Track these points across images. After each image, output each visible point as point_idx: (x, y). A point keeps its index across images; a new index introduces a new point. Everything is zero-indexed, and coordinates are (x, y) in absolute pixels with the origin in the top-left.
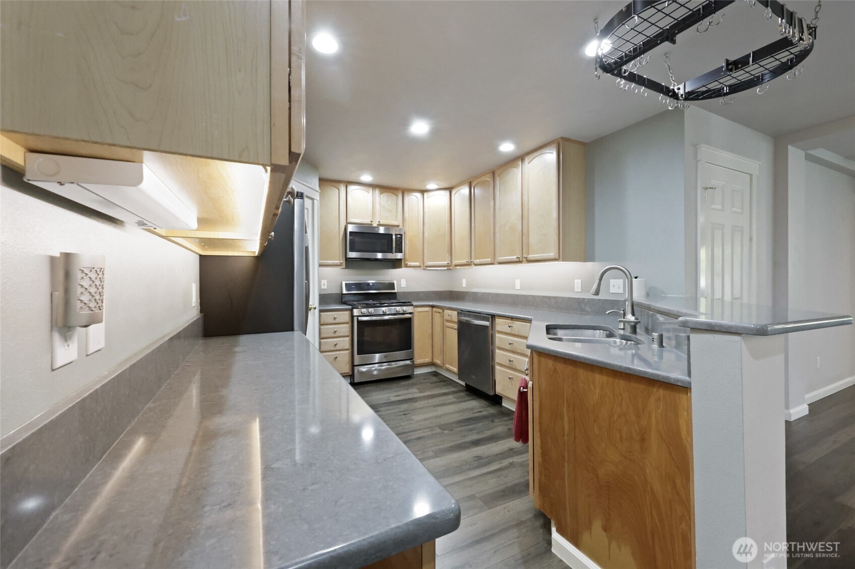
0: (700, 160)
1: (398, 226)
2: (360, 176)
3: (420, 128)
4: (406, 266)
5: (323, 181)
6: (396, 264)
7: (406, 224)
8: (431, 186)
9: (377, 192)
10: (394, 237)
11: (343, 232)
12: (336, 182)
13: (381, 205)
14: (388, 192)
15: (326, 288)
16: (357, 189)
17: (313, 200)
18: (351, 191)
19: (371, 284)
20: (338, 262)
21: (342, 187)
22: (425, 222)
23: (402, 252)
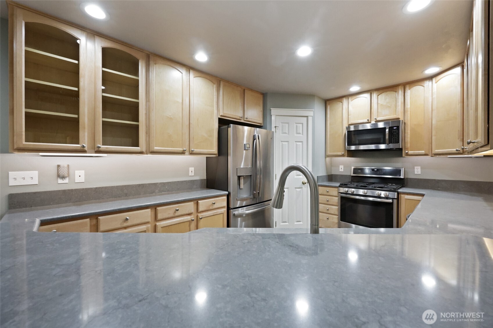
1: (399, 119)
4: (407, 154)
6: (398, 152)
7: (408, 114)
9: (375, 94)
10: (387, 130)
11: (345, 131)
12: (340, 98)
13: (379, 105)
14: (386, 91)
15: (343, 171)
16: (356, 98)
17: (307, 117)
18: (352, 101)
19: (376, 170)
20: (340, 153)
21: (345, 101)
22: (433, 108)
23: (399, 143)
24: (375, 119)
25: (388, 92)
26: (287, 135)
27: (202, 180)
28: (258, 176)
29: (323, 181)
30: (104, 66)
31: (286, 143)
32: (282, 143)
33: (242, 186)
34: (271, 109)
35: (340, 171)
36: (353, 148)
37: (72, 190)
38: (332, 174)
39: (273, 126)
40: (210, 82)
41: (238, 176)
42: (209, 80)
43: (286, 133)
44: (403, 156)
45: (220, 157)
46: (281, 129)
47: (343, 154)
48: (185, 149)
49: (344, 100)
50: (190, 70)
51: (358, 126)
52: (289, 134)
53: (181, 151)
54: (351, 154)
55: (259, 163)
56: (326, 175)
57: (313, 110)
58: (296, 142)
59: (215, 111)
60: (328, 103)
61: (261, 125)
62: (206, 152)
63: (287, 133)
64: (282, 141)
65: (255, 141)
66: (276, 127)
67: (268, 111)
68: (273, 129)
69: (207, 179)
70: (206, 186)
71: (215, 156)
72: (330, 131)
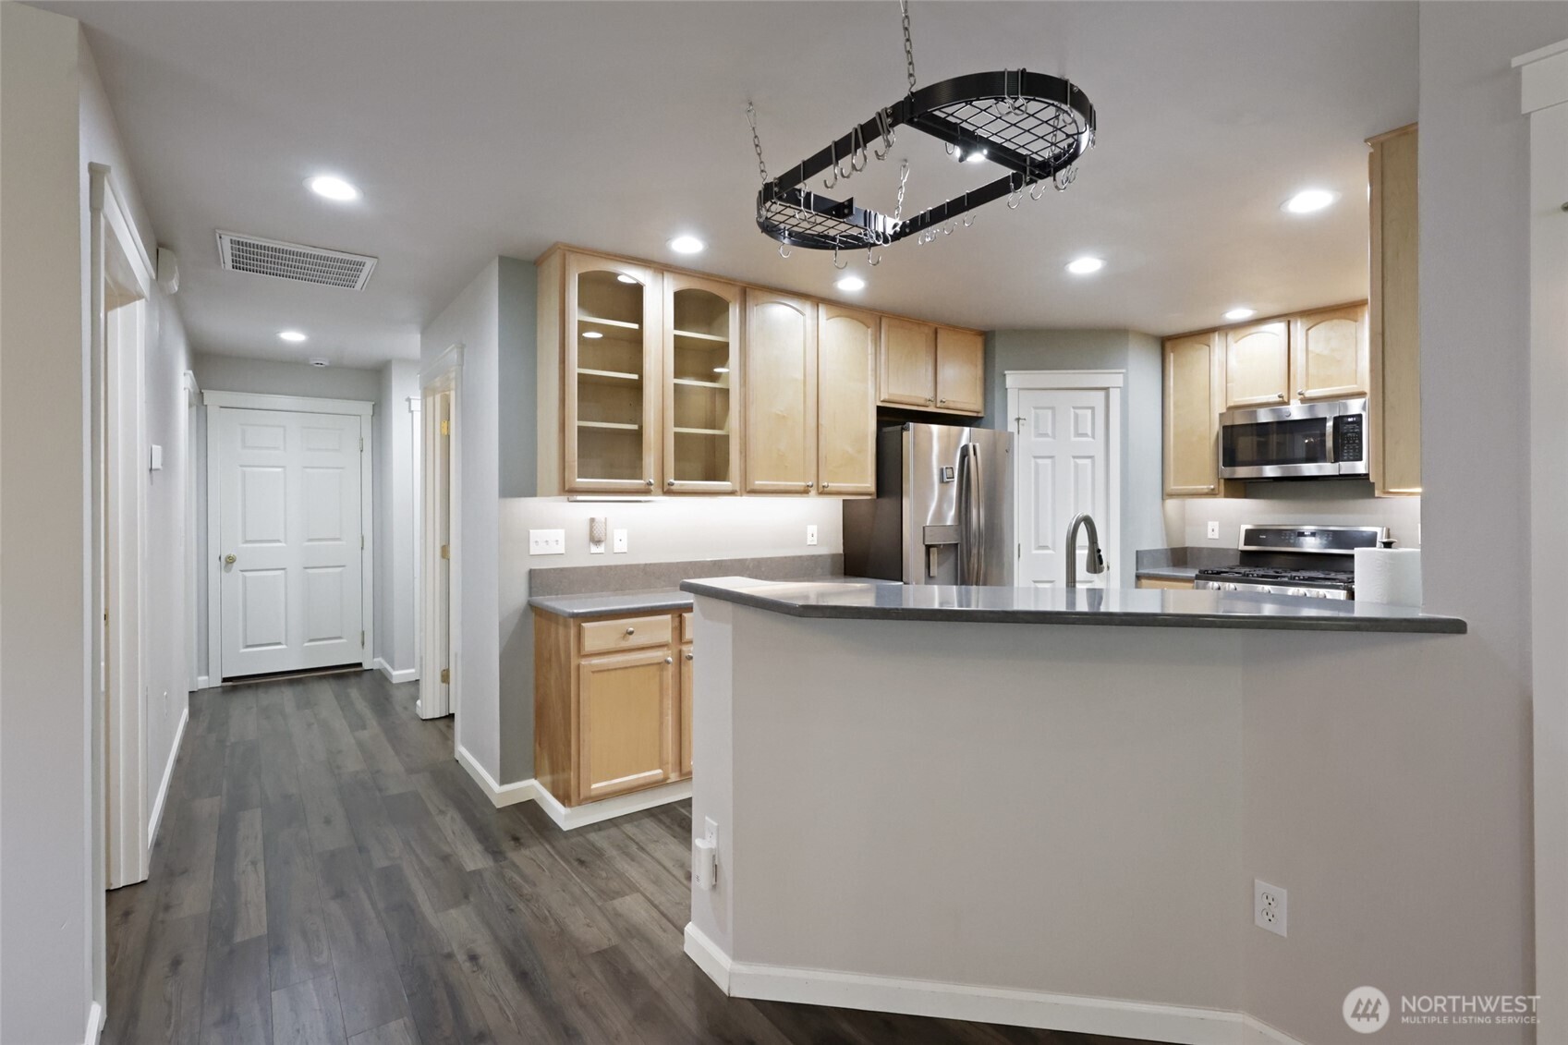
4: (1386, 492)
5: (1166, 342)
9: (1299, 325)
10: (1330, 424)
11: (1216, 427)
12: (1203, 334)
13: (1310, 355)
14: (1331, 319)
15: (1217, 537)
16: (1250, 334)
17: (1106, 389)
18: (1236, 342)
20: (1205, 486)
21: (1217, 339)
23: (1361, 459)
24: (1300, 394)
25: (1335, 321)
26: (1050, 439)
27: (834, 556)
28: (974, 551)
29: (1155, 565)
30: (678, 325)
31: (1048, 461)
33: (934, 571)
34: (1006, 372)
35: (1209, 537)
36: (1243, 472)
37: (609, 568)
38: (1186, 546)
39: (1012, 415)
40: (862, 325)
41: (926, 546)
42: (857, 320)
43: (1046, 435)
44: (1376, 495)
45: (880, 500)
46: (1033, 424)
47: (1213, 490)
48: (810, 483)
49: (1214, 340)
50: (820, 305)
51: (1255, 412)
52: (1054, 437)
53: (802, 488)
54: (1236, 488)
55: (977, 516)
56: (1166, 547)
57: (1124, 371)
58: (1074, 457)
59: (871, 391)
60: (1168, 345)
61: (980, 415)
62: (850, 490)
63: (1050, 432)
64: (1035, 457)
65: (966, 459)
66: (1018, 419)
67: (998, 380)
68: (1012, 427)
69: (845, 555)
70: (842, 571)
71: (869, 497)
72: (1174, 426)
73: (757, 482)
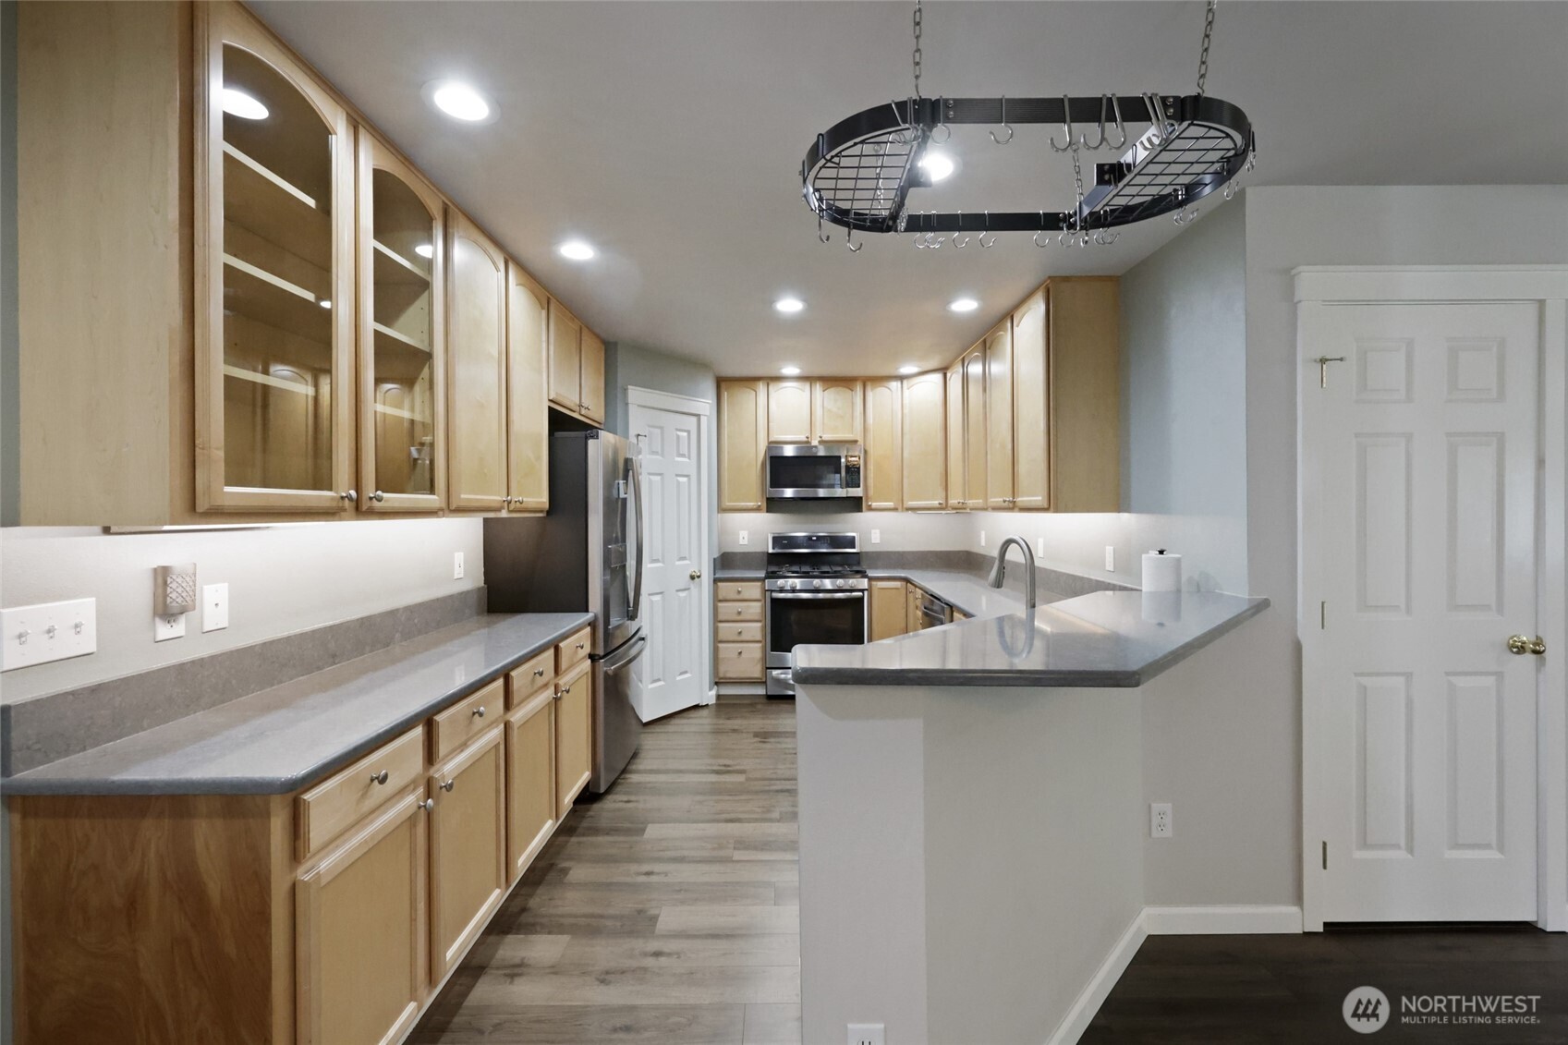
0: (1300, 301)
1: (856, 442)
2: (781, 369)
3: (789, 305)
4: (870, 509)
5: (722, 383)
6: (856, 504)
7: (870, 436)
8: (906, 369)
9: (818, 387)
10: (843, 460)
11: (763, 456)
12: (750, 381)
13: (825, 410)
14: (838, 386)
15: (746, 543)
16: (785, 387)
17: (698, 416)
18: (776, 391)
19: (814, 538)
20: (752, 504)
21: (761, 387)
22: (905, 431)
23: (859, 486)
24: (821, 437)
25: (840, 388)
26: (659, 457)
27: (479, 589)
31: (658, 478)
32: (650, 479)
34: (629, 387)
35: (741, 543)
36: (777, 493)
38: (724, 551)
39: (633, 431)
40: (538, 304)
42: (536, 297)
43: (656, 453)
44: (862, 511)
46: (648, 441)
47: (757, 506)
48: (504, 498)
49: (759, 387)
50: (510, 263)
52: (663, 455)
54: (774, 505)
56: (720, 553)
57: (710, 401)
58: (676, 475)
59: (545, 386)
60: (722, 385)
61: (601, 427)
62: (533, 506)
63: (660, 453)
64: (649, 474)
65: (630, 473)
66: (639, 435)
67: (619, 392)
68: (633, 440)
69: (488, 587)
70: (486, 608)
71: (541, 515)
72: (728, 452)
73: (463, 496)
